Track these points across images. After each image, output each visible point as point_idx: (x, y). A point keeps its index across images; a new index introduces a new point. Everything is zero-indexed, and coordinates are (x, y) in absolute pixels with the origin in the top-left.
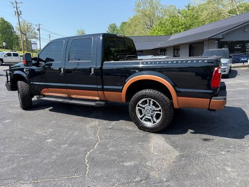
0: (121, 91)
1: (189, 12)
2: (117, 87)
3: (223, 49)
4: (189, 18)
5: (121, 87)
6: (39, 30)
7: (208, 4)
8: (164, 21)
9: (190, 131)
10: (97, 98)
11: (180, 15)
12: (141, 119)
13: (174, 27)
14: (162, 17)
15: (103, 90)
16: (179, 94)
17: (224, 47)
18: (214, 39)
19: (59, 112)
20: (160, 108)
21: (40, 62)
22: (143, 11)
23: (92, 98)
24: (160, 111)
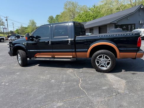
0: (87, 51)
1: (95, 9)
2: (85, 50)
3: (117, 29)
4: (95, 12)
5: (87, 50)
6: (7, 20)
7: (105, 5)
8: (81, 14)
9: (123, 70)
10: (71, 57)
11: (90, 11)
12: (99, 66)
13: (87, 17)
14: (80, 12)
15: (75, 52)
16: (120, 51)
17: (118, 28)
18: (112, 23)
20: (110, 59)
21: (34, 39)
22: (69, 9)
23: (68, 57)
24: (110, 61)
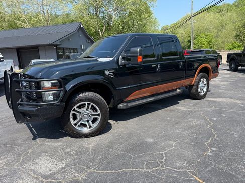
19: (145, 114)
